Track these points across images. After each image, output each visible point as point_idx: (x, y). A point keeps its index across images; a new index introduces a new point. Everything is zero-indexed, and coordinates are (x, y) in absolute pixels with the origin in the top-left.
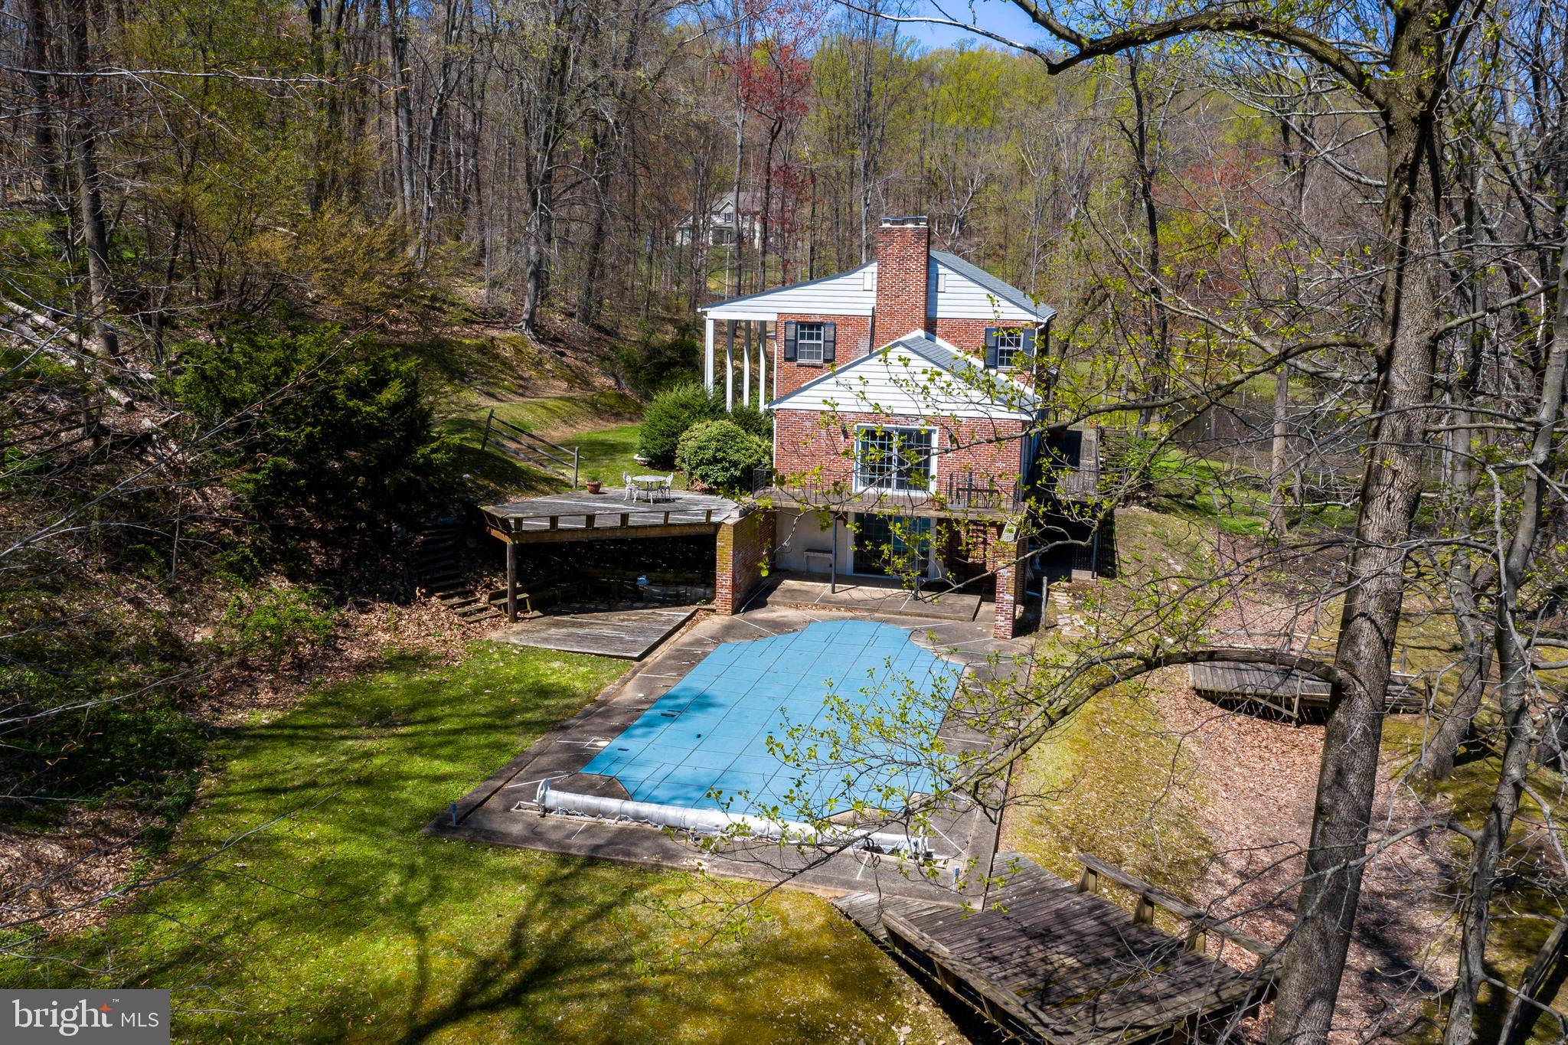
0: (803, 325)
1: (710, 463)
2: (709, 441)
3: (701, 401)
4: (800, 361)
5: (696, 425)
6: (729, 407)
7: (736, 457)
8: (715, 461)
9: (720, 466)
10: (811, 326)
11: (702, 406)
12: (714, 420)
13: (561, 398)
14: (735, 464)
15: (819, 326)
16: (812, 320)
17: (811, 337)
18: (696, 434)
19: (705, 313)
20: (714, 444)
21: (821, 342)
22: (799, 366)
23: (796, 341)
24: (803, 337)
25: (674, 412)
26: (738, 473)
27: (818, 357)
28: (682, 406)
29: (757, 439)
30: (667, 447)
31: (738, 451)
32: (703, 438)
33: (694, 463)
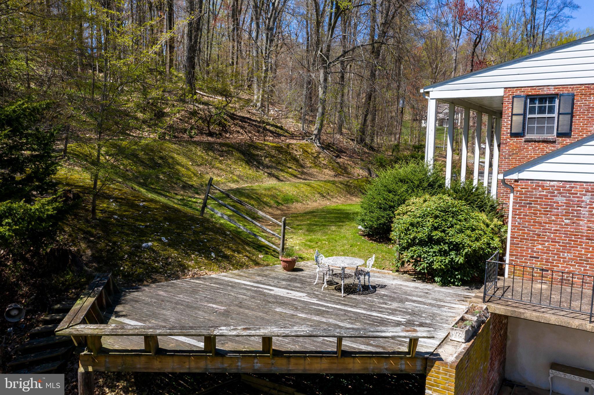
0: (532, 99)
1: (422, 243)
2: (423, 216)
3: (421, 176)
4: (528, 136)
5: (413, 199)
6: (448, 183)
7: (458, 239)
8: (430, 241)
9: (436, 248)
10: (543, 99)
11: (421, 181)
12: (432, 195)
13: (329, 182)
14: (457, 247)
15: (551, 98)
16: (546, 91)
17: (542, 110)
18: (413, 208)
19: (428, 93)
20: (430, 222)
21: (555, 115)
22: (527, 141)
23: (524, 114)
24: (532, 111)
25: (392, 186)
26: (460, 260)
27: (550, 130)
28: (401, 181)
29: (483, 216)
30: (383, 221)
31: (461, 231)
32: (418, 213)
33: (404, 242)
